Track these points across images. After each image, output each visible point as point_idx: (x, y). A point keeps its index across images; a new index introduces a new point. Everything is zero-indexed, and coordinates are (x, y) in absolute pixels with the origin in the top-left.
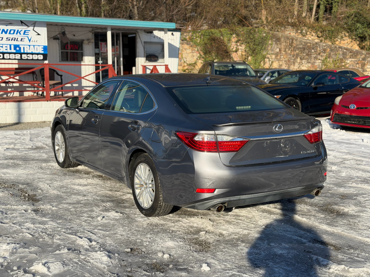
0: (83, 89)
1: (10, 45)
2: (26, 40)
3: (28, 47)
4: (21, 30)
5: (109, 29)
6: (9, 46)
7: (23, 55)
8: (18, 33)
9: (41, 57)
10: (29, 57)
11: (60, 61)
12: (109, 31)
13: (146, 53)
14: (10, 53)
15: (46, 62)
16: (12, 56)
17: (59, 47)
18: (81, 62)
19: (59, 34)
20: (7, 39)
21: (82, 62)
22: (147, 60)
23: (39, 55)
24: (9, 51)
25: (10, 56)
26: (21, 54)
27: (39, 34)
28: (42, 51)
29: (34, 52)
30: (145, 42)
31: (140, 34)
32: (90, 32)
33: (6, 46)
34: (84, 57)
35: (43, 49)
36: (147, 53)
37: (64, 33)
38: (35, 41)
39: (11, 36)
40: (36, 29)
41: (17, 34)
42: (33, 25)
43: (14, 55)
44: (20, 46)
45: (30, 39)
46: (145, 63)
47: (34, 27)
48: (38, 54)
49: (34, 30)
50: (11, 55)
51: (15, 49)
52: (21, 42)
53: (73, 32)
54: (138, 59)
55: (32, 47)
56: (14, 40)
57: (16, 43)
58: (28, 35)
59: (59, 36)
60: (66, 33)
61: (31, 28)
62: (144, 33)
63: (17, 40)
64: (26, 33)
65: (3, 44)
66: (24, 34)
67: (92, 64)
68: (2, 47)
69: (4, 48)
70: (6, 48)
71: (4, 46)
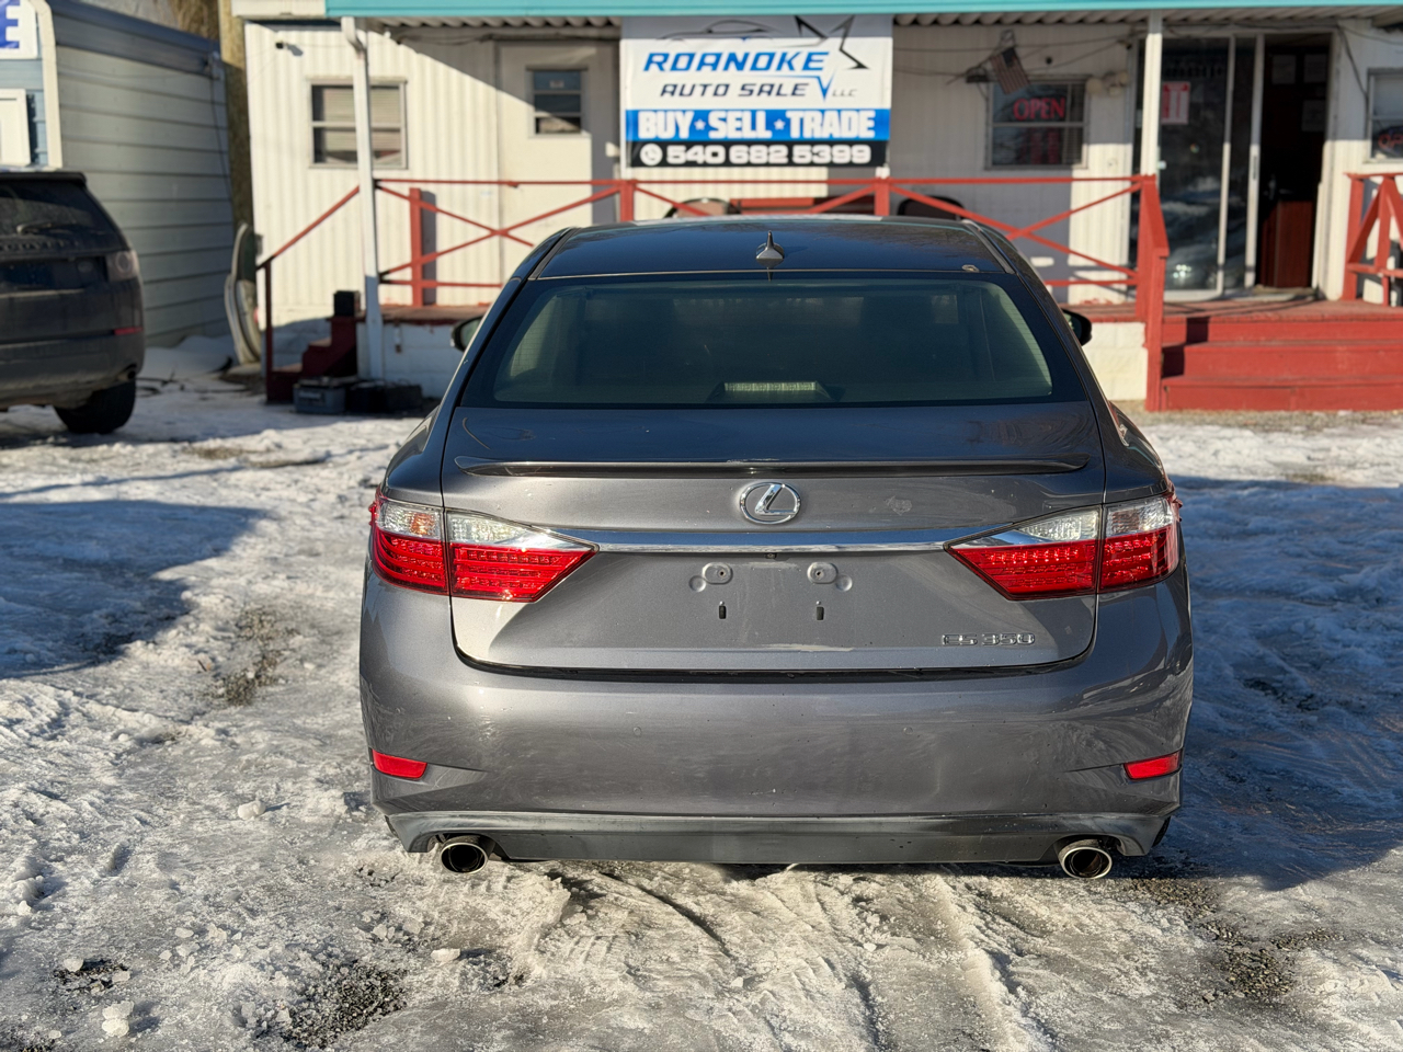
0: (1072, 279)
1: (754, 113)
2: (813, 89)
3: (818, 115)
4: (797, 54)
5: (1156, 23)
6: (747, 117)
7: (798, 150)
8: (785, 66)
9: (863, 154)
10: (817, 154)
11: (986, 169)
12: (1155, 32)
13: (1376, 122)
14: (749, 143)
15: (883, 172)
16: (759, 154)
17: (987, 110)
18: (1071, 170)
19: (991, 58)
20: (743, 88)
21: (1075, 166)
22: (1375, 149)
23: (856, 148)
24: (748, 134)
25: (749, 153)
26: (790, 144)
27: (860, 66)
28: (869, 129)
29: (837, 135)
30: (1372, 73)
31: (1352, 39)
32: (1121, 42)
33: (739, 115)
34: (1085, 148)
35: (871, 124)
36: (1379, 118)
37: (1010, 56)
38: (846, 93)
39: (759, 78)
40: (852, 44)
41: (779, 68)
42: (842, 31)
43: (763, 148)
44: (789, 115)
45: (825, 85)
46: (1367, 162)
47: (845, 36)
48: (851, 143)
49: (846, 48)
50: (754, 149)
51: (770, 125)
52: (795, 98)
53: (1046, 46)
54: (1333, 149)
55: (831, 116)
56: (769, 93)
57: (774, 103)
58: (820, 69)
59: (989, 66)
60: (1021, 52)
61: (833, 43)
62: (1373, 33)
63: (778, 94)
64: (812, 65)
65: (727, 111)
66: (806, 67)
67: (1120, 175)
68: (724, 120)
69: (733, 123)
70: (738, 124)
71: (731, 117)
